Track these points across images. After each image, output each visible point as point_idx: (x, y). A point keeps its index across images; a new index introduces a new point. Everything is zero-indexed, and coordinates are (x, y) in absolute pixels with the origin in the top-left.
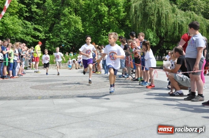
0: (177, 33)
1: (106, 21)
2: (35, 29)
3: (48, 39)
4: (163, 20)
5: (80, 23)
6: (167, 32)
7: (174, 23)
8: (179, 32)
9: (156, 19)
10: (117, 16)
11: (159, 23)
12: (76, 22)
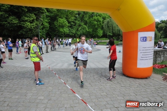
0: (118, 33)
1: (96, 27)
2: (72, 31)
3: (76, 33)
4: (114, 29)
5: (87, 28)
6: (115, 32)
7: (117, 29)
8: (119, 32)
9: (111, 28)
10: (100, 25)
11: (112, 29)
12: (85, 28)
